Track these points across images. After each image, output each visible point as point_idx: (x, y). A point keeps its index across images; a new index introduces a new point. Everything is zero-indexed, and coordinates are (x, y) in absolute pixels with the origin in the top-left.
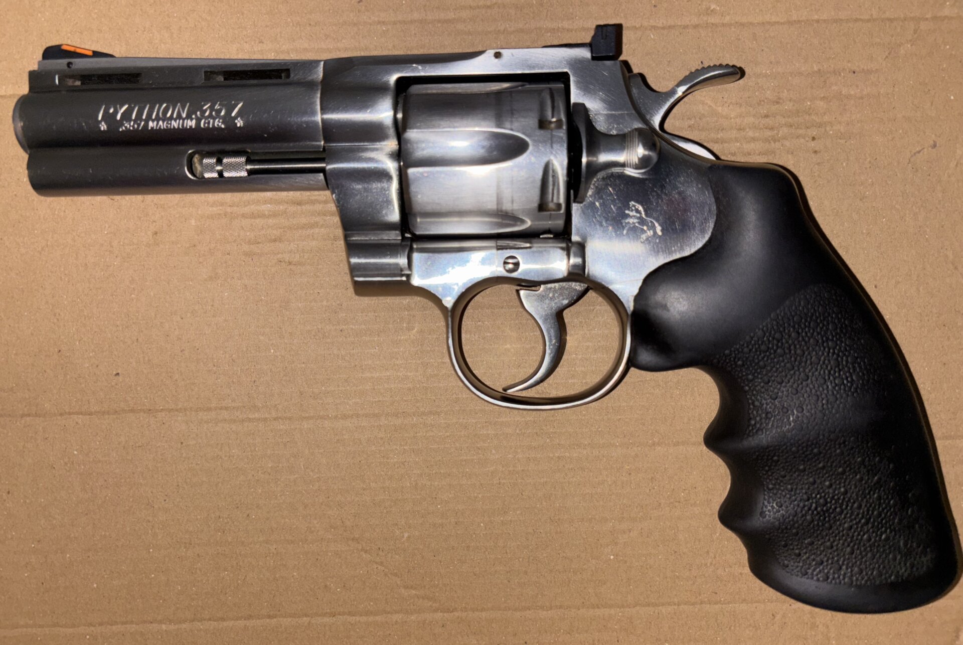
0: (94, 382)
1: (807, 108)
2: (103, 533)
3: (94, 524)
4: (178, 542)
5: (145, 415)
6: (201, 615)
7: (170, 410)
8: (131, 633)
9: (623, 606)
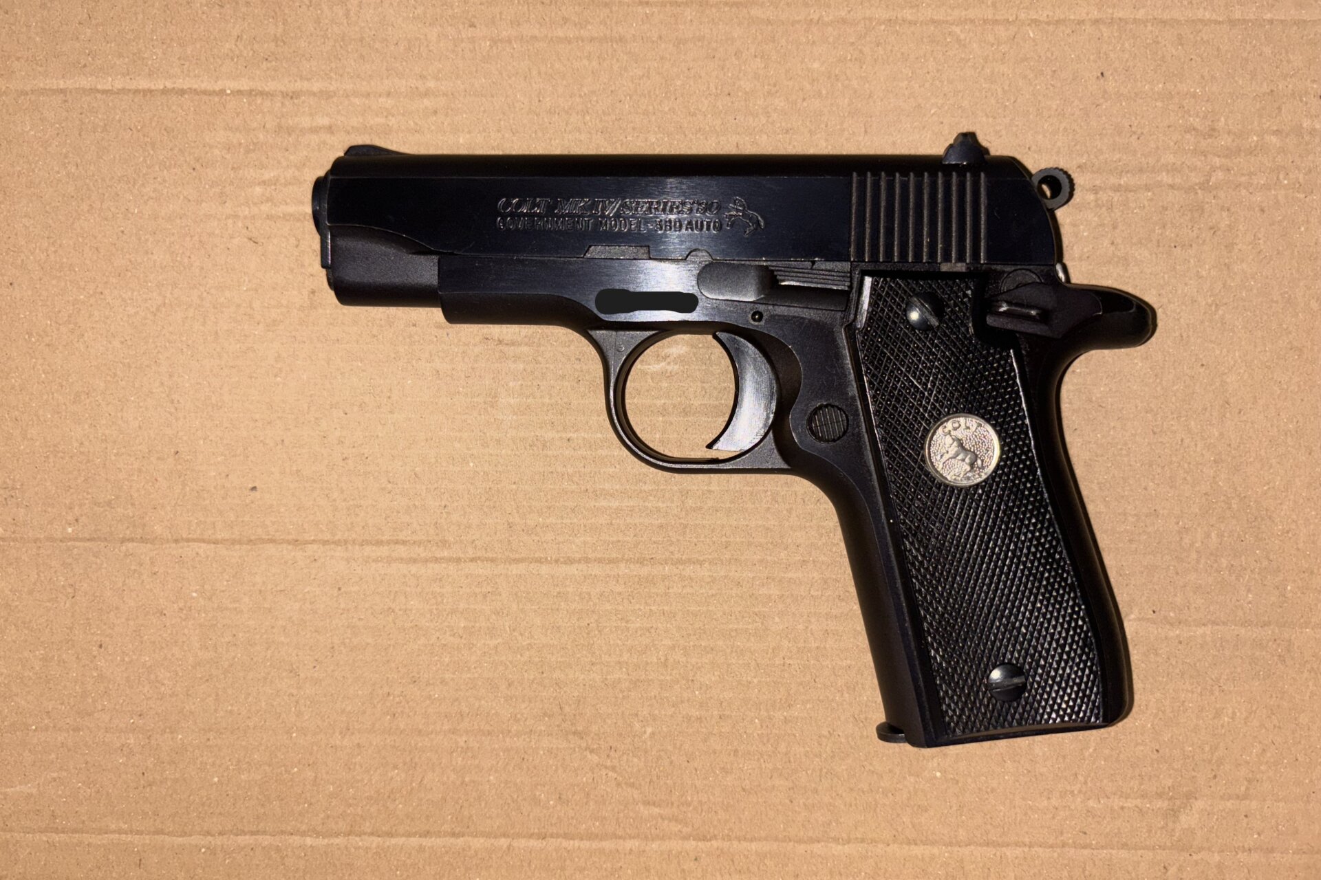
0: (223, 498)
1: (1253, 145)
2: (230, 708)
3: (217, 695)
4: (331, 725)
5: (290, 547)
6: (360, 827)
7: (325, 543)
8: (264, 848)
9: (950, 844)
